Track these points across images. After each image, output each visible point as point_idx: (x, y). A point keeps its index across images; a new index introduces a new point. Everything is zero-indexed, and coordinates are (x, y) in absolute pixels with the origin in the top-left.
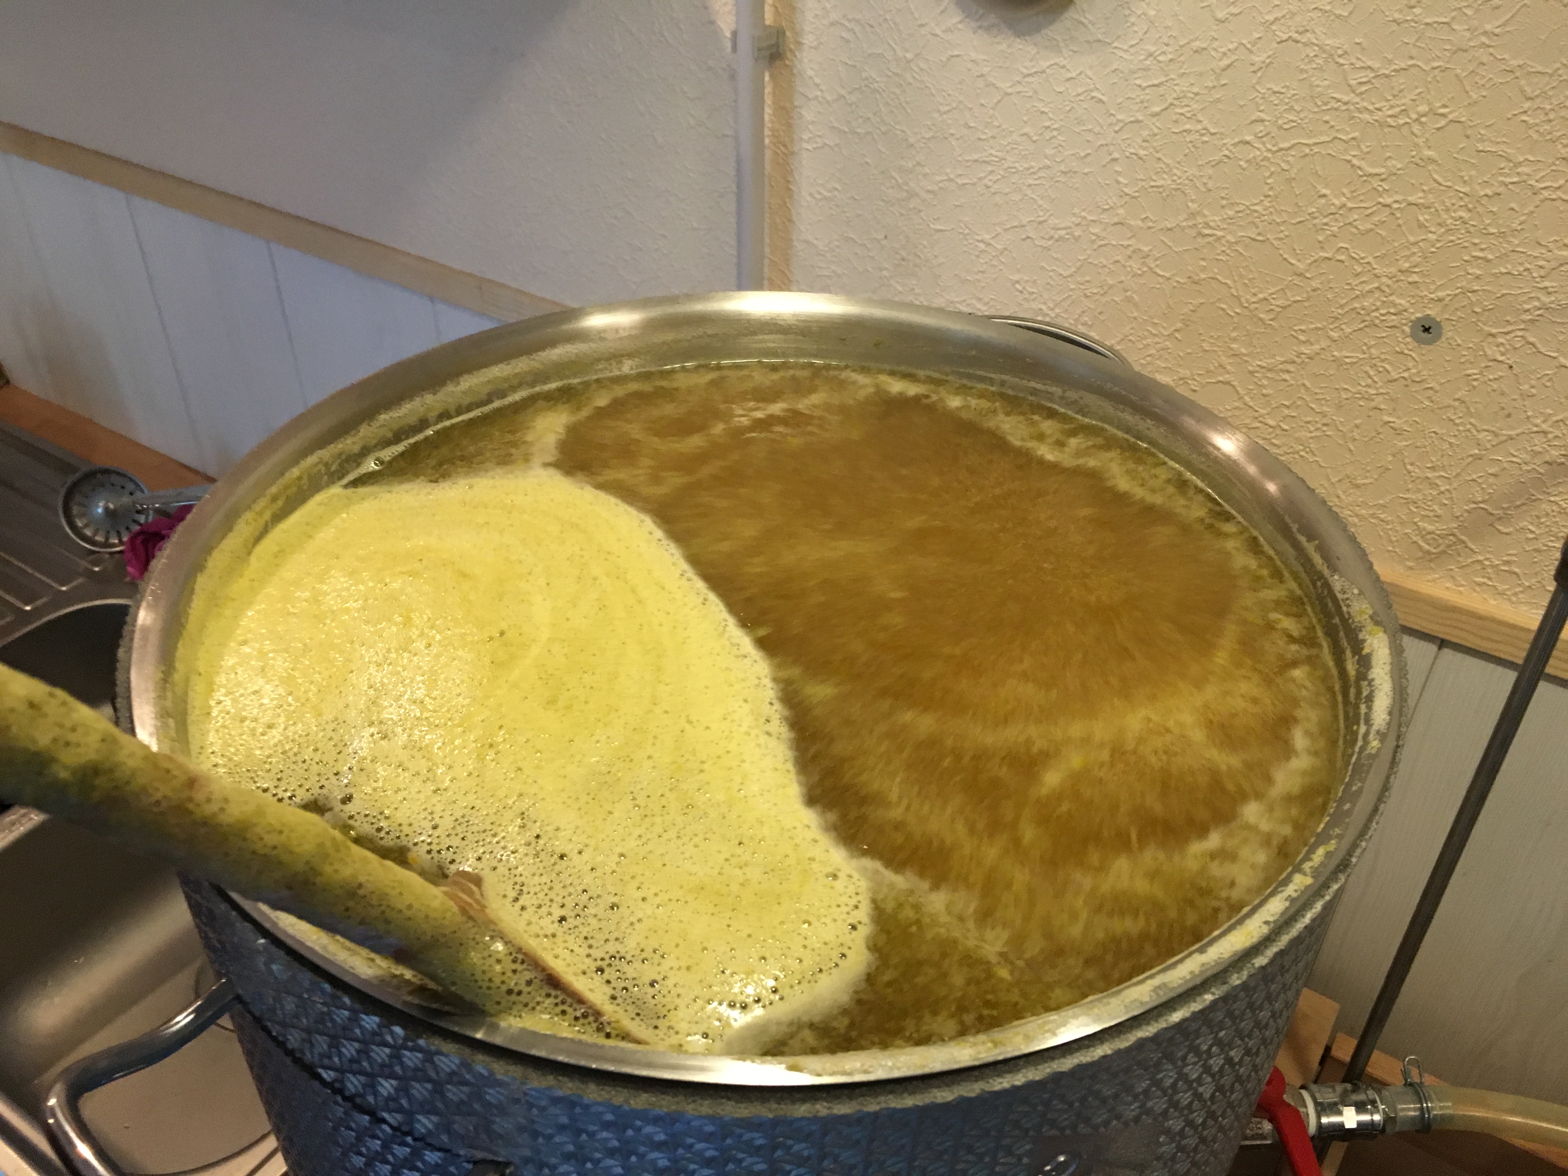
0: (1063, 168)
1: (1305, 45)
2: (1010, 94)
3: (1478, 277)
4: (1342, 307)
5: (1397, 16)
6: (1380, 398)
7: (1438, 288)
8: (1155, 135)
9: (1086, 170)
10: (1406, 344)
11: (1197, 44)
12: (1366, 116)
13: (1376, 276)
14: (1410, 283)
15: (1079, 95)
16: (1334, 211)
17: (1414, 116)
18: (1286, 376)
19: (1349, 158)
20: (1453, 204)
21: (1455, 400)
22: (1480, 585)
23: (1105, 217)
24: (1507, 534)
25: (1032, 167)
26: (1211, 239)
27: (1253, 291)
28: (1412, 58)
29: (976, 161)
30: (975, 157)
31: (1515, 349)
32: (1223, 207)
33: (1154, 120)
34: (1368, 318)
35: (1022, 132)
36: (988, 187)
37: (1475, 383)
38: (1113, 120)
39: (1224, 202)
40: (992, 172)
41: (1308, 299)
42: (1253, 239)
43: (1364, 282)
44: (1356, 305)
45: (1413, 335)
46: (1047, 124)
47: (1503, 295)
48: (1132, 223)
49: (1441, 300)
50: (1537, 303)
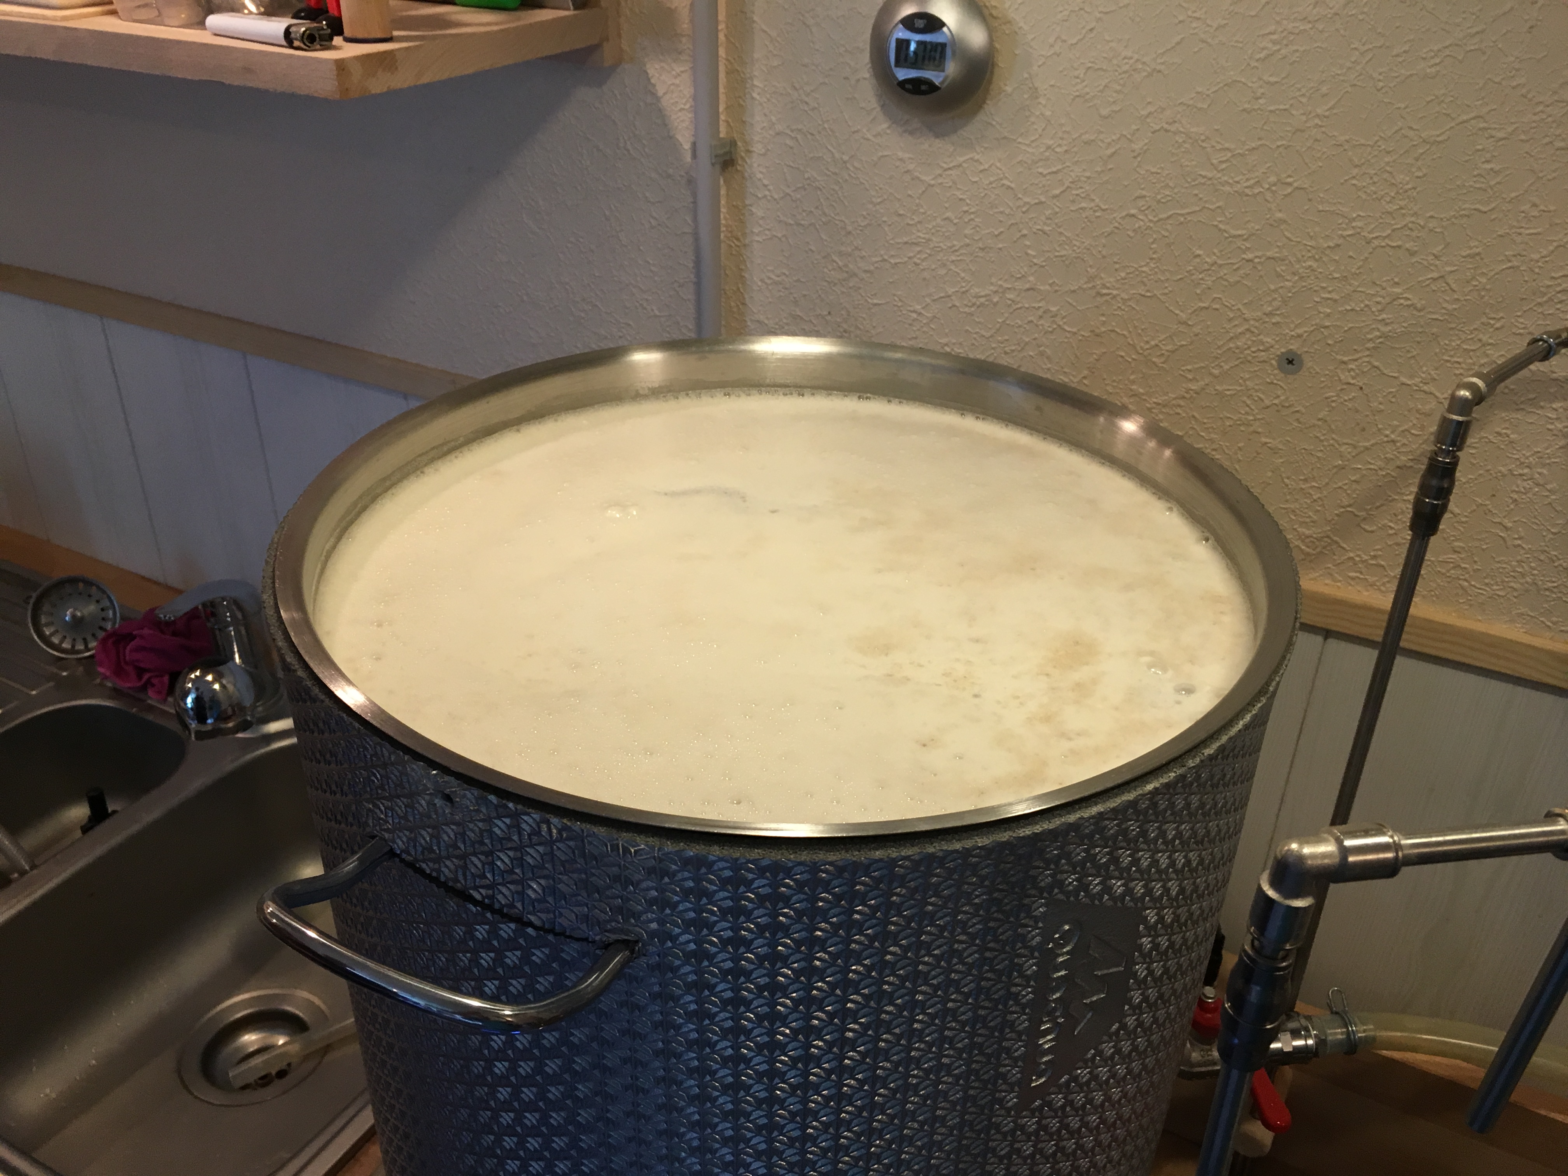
0: (980, 245)
1: (1175, 133)
2: (933, 186)
3: (1328, 315)
4: (1219, 348)
5: (1246, 106)
6: (1257, 423)
7: (1296, 327)
8: (1057, 213)
9: (1000, 246)
10: (1275, 375)
11: (1086, 137)
12: (1227, 188)
13: (1245, 319)
14: (1273, 324)
15: (991, 183)
16: (1206, 267)
17: (1267, 186)
18: (1179, 410)
19: (1216, 223)
20: (1303, 256)
21: (1319, 420)
22: (1353, 579)
23: (1019, 285)
24: (1372, 532)
25: (954, 246)
26: (1108, 298)
27: (1145, 339)
28: (1260, 139)
29: (906, 243)
30: (905, 239)
31: (1363, 372)
32: (1116, 270)
33: (1055, 201)
34: (1242, 356)
35: (945, 217)
36: (916, 264)
37: (1333, 404)
38: (1020, 203)
39: (1117, 266)
40: (919, 252)
41: (1192, 343)
42: (1143, 296)
43: (1236, 326)
44: (1231, 345)
45: (1280, 368)
46: (966, 208)
47: (1350, 328)
48: (1042, 288)
49: (1300, 336)
50: (1377, 333)
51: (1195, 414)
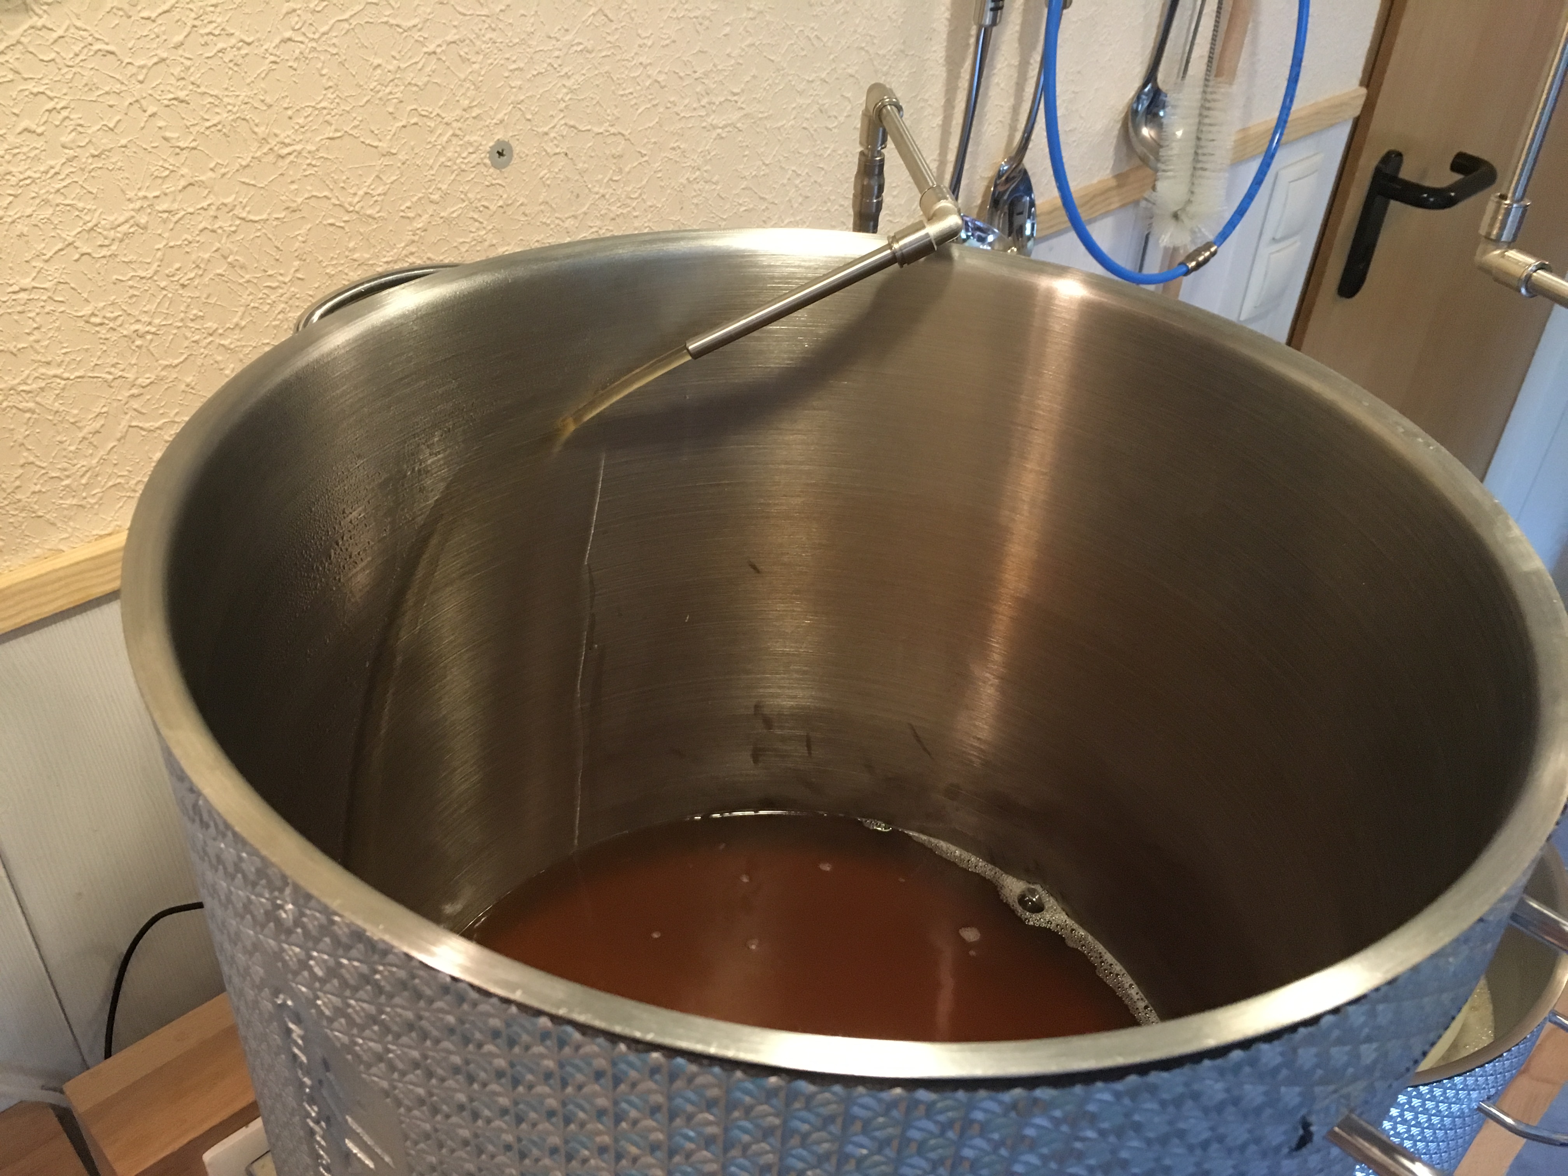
3: (520, 88)
6: (491, 235)
7: (496, 113)
10: (490, 175)
13: (447, 124)
14: (474, 118)
15: (77, 55)
16: (390, 76)
19: (385, 19)
20: (480, 30)
23: (169, 186)
31: (563, 137)
32: (290, 118)
33: (180, 52)
34: (455, 167)
35: (19, 129)
37: (548, 182)
41: (402, 174)
42: (332, 139)
43: (440, 135)
44: (443, 159)
45: (495, 165)
46: (50, 106)
47: (542, 95)
49: (502, 121)
50: (565, 90)
51: (430, 255)
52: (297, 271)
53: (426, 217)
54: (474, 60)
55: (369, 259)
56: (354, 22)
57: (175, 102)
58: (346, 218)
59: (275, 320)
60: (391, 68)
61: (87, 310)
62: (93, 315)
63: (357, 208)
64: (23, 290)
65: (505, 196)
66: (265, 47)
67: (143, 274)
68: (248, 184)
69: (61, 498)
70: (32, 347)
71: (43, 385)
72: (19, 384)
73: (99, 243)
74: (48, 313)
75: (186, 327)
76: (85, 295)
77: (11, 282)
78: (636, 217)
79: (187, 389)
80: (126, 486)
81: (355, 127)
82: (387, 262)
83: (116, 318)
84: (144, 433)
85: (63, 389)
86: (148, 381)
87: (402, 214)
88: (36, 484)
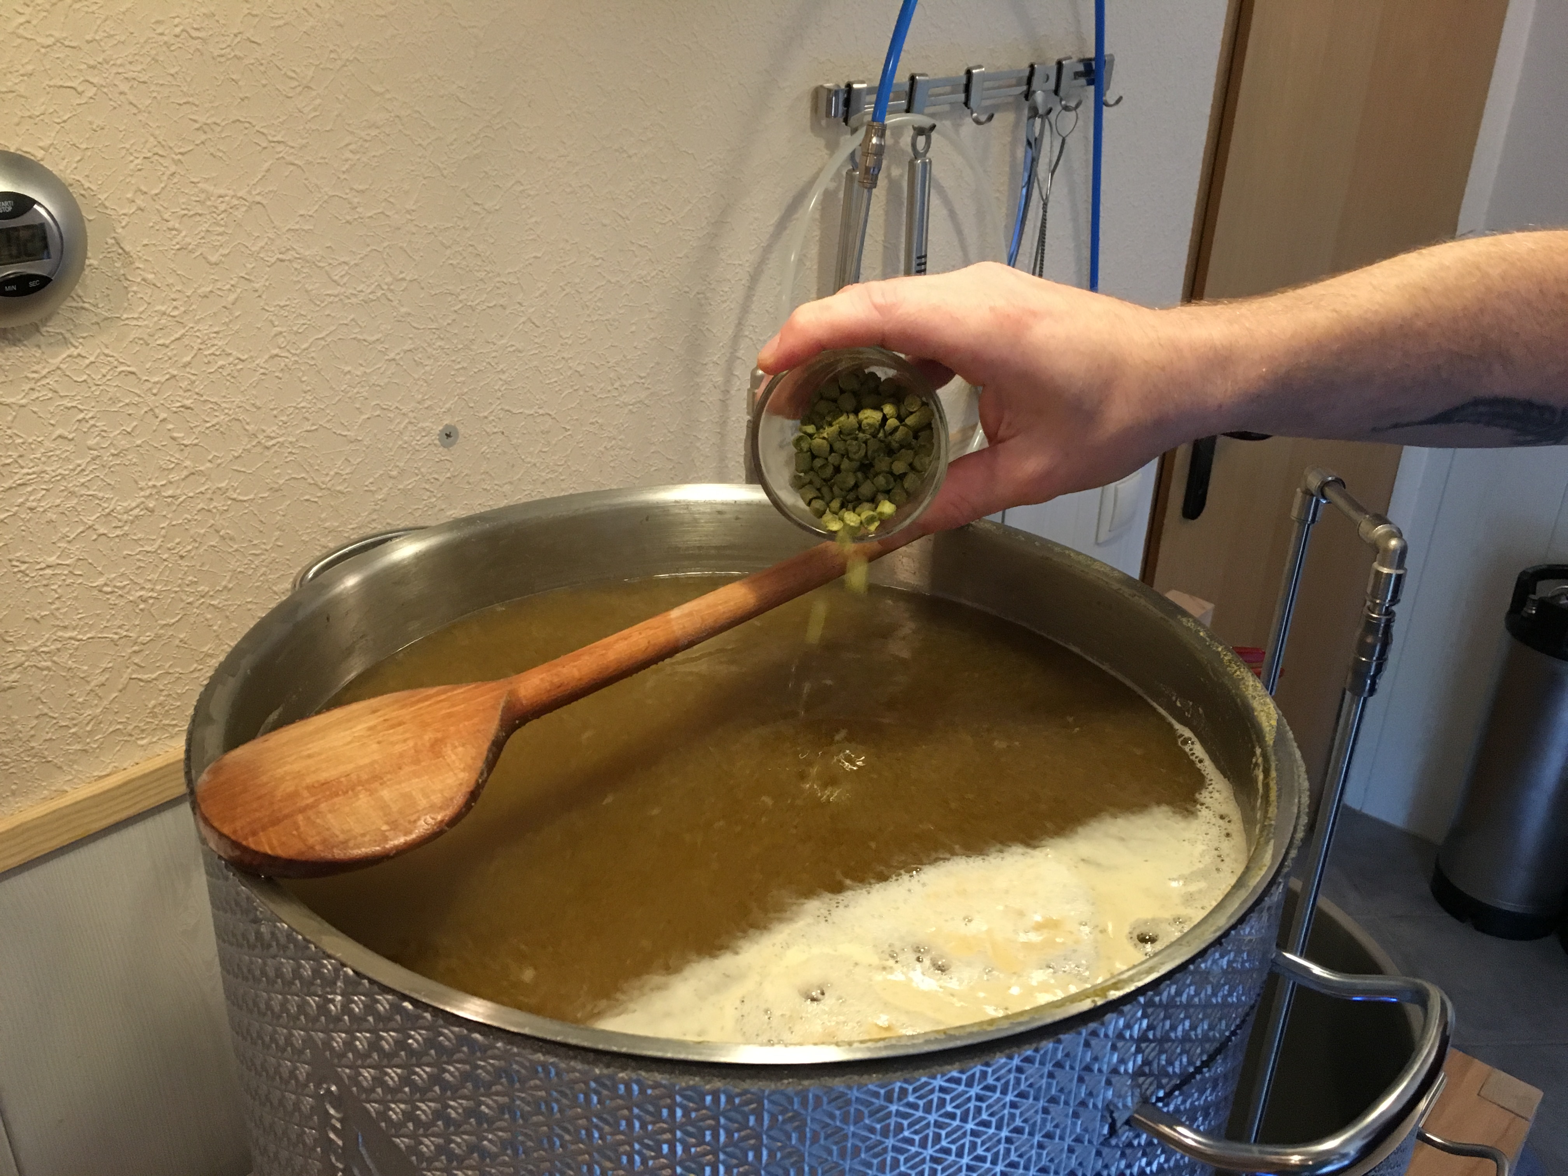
0: (113, 451)
1: (291, 261)
2: (26, 405)
4: (390, 450)
5: (347, 217)
8: (194, 382)
10: (440, 453)
11: (202, 291)
15: (104, 376)
17: (385, 287)
20: (431, 339)
26: (276, 448)
27: (324, 472)
29: (10, 489)
31: (500, 419)
33: (188, 369)
34: (411, 448)
35: (54, 436)
37: (488, 456)
38: (148, 385)
41: (366, 456)
42: (310, 431)
43: (399, 423)
44: (400, 443)
45: (443, 444)
46: (81, 416)
48: (202, 468)
49: (449, 410)
50: (501, 383)
51: (389, 521)
52: (277, 540)
53: (385, 490)
54: (427, 363)
55: (338, 527)
56: (329, 339)
57: (182, 409)
58: (319, 494)
59: (257, 581)
60: (359, 373)
61: (101, 581)
62: (106, 585)
63: (329, 485)
64: (49, 567)
65: (452, 469)
66: (257, 362)
67: (149, 549)
68: (240, 471)
69: (68, 744)
70: (53, 614)
71: (59, 645)
72: (41, 646)
73: (114, 525)
74: (68, 585)
75: (183, 591)
76: (100, 569)
77: (39, 560)
78: (563, 480)
79: (180, 644)
80: (124, 731)
81: (328, 421)
82: (353, 529)
83: (125, 586)
84: (142, 684)
85: (76, 649)
86: (148, 639)
87: (366, 488)
88: (47, 733)
